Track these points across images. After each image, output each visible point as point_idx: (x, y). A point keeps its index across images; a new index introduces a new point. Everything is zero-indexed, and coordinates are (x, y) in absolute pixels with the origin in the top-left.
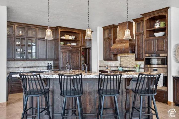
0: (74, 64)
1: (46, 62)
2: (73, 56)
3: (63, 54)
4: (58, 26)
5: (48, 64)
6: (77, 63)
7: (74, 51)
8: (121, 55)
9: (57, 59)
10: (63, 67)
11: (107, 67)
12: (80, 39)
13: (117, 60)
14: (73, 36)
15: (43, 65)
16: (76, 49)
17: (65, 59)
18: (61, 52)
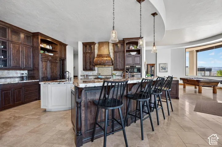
0: (53, 74)
1: (18, 72)
2: (52, 66)
3: (44, 63)
4: (38, 32)
5: (23, 74)
6: (56, 73)
7: (53, 61)
8: (98, 66)
9: (34, 69)
10: (44, 77)
11: (85, 76)
12: (57, 49)
13: (95, 70)
14: (51, 46)
15: (15, 75)
16: (55, 59)
17: (45, 69)
18: (41, 61)
